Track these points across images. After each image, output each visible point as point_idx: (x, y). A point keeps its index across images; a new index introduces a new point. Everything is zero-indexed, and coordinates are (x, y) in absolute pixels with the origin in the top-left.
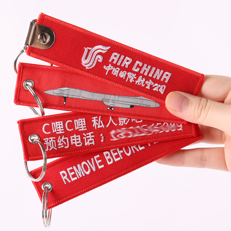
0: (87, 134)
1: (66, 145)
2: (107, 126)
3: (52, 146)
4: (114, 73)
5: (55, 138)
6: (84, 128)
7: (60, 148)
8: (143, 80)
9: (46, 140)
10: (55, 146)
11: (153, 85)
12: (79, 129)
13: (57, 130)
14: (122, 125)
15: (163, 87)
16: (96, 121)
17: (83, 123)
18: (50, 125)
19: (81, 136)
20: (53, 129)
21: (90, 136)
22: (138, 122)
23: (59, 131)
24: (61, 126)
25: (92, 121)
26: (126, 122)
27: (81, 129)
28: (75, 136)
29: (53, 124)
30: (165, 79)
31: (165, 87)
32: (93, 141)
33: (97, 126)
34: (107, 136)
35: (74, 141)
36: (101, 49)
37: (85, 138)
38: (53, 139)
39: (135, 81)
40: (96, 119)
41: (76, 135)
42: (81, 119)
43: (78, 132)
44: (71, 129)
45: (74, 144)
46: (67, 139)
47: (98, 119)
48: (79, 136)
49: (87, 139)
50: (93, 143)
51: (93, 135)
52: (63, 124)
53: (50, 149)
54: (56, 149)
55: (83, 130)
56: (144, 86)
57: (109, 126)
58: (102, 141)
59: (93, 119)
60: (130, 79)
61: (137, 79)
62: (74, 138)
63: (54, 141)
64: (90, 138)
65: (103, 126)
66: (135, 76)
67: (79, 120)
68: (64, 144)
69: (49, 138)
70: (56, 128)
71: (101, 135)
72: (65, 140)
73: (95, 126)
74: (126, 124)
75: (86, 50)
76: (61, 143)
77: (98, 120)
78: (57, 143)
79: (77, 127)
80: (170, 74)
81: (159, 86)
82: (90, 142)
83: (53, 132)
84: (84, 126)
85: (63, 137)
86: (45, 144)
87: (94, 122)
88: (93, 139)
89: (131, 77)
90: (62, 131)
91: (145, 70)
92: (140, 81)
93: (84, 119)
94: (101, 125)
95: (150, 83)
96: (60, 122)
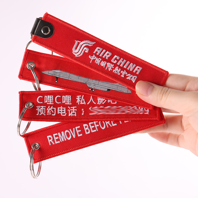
0: (71, 108)
1: (54, 113)
2: (88, 104)
3: (42, 112)
4: (96, 62)
5: (45, 107)
6: (70, 103)
7: (48, 115)
8: (119, 70)
9: (38, 107)
10: (45, 112)
11: (127, 75)
12: (66, 103)
13: (48, 101)
14: (100, 104)
15: (135, 77)
16: (80, 99)
17: (69, 99)
18: (43, 97)
19: (66, 108)
20: (45, 100)
21: (73, 110)
22: (113, 103)
23: (49, 103)
24: (51, 99)
25: (77, 98)
26: (103, 102)
27: (67, 103)
28: (61, 108)
29: (46, 97)
30: (137, 71)
31: (136, 77)
32: (75, 114)
33: (80, 102)
34: (87, 111)
35: (60, 111)
36: (88, 43)
37: (69, 110)
38: (44, 108)
39: (112, 70)
40: (80, 97)
41: (63, 107)
42: (68, 96)
43: (64, 105)
44: (59, 102)
45: (60, 114)
46: (55, 109)
47: (81, 97)
48: (65, 108)
49: (71, 111)
50: (75, 115)
51: (76, 109)
52: (53, 98)
53: (40, 114)
54: (45, 115)
55: (68, 104)
56: (119, 74)
57: (89, 104)
58: (83, 114)
59: (78, 97)
60: (109, 68)
61: (114, 69)
62: (61, 109)
63: (45, 109)
64: (73, 111)
65: (85, 103)
66: (113, 66)
67: (66, 96)
68: (52, 113)
69: (41, 107)
70: (47, 100)
71: (83, 110)
72: (53, 110)
73: (78, 102)
74: (103, 103)
75: (77, 42)
76: (50, 111)
77: (81, 99)
78: (46, 111)
79: (64, 101)
80: (141, 68)
81: (132, 76)
82: (73, 114)
83: (45, 102)
84: (69, 101)
85: (52, 107)
86: (37, 110)
87: (78, 99)
88: (75, 112)
89: (110, 66)
90: (52, 103)
91: (121, 62)
92: (117, 70)
93: (70, 96)
94: (83, 102)
95: (124, 73)
96: (51, 96)
